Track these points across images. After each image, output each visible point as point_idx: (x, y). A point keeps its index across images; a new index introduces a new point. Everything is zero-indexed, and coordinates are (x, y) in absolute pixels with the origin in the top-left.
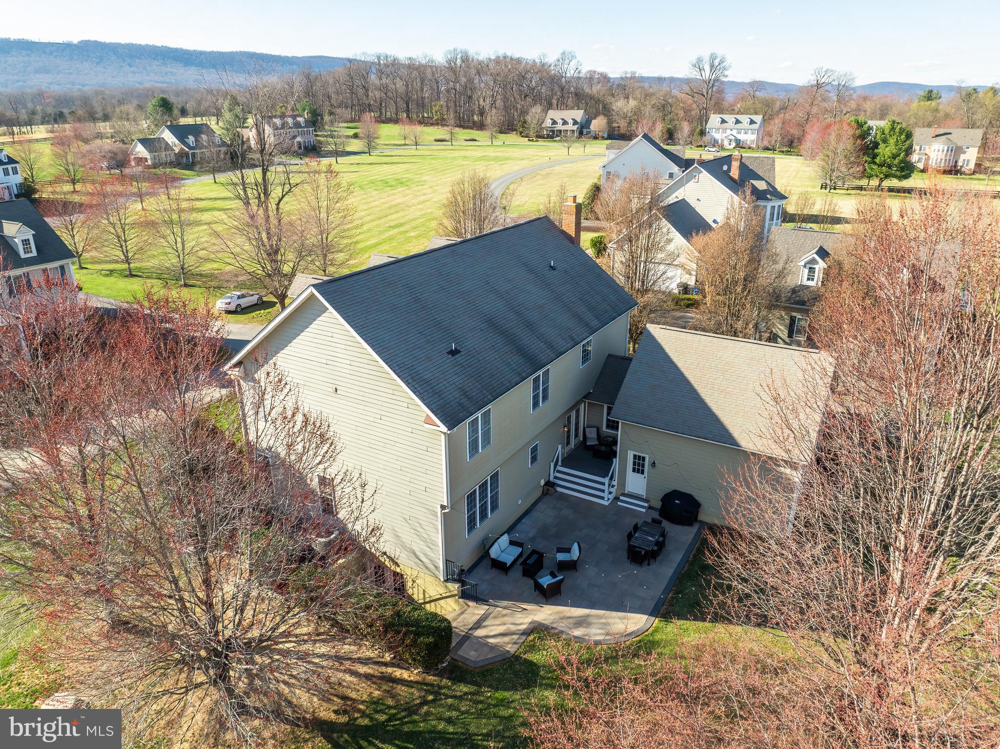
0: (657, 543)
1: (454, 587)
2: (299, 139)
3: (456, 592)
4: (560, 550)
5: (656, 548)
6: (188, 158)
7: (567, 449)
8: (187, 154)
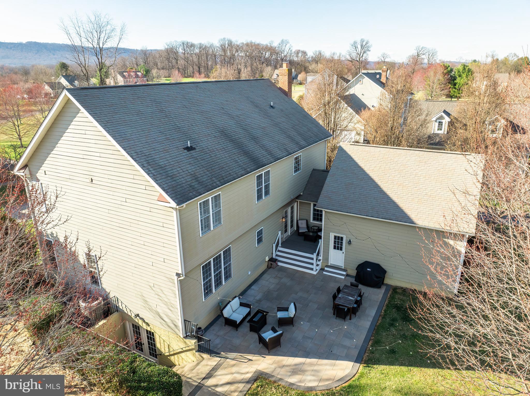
0: (357, 302)
1: (192, 342)
3: (193, 347)
4: (280, 309)
5: (355, 306)
7: (285, 235)
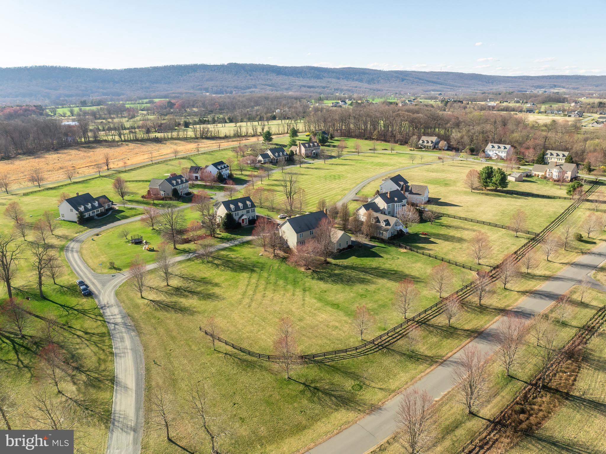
6: (275, 161)
8: (275, 159)
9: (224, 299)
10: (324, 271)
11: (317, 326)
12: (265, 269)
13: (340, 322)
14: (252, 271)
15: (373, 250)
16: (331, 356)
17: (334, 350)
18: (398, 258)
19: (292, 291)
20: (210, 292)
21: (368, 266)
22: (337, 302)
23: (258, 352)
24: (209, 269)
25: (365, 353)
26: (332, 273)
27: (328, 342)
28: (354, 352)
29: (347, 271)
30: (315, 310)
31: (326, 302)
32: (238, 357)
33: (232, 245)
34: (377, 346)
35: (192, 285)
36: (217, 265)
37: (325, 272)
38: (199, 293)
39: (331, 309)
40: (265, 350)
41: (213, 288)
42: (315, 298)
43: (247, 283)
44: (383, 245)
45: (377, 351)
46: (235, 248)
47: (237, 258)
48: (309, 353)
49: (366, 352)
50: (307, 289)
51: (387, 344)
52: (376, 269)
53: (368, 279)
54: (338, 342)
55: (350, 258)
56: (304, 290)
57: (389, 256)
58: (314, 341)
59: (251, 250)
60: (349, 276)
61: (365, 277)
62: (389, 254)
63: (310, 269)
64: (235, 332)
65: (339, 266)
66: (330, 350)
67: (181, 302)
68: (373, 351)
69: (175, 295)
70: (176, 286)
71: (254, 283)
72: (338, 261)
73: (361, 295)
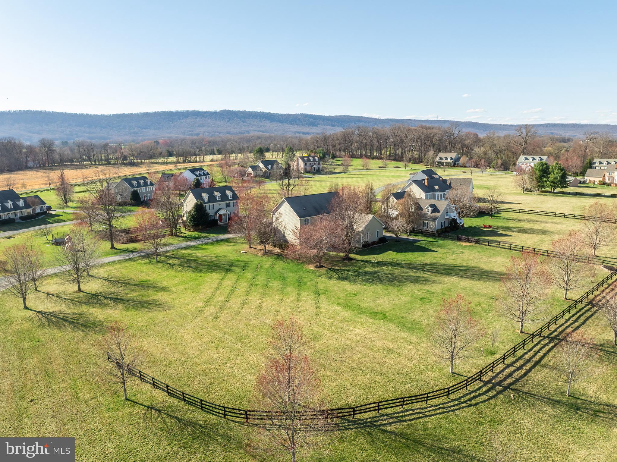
2: (314, 166)
6: (268, 174)
8: (267, 172)
9: (170, 308)
10: (347, 268)
11: (350, 348)
12: (249, 268)
13: (394, 340)
14: (228, 270)
15: (418, 244)
16: (392, 410)
17: (396, 395)
18: (463, 252)
19: (295, 294)
20: (149, 299)
21: (418, 262)
22: (380, 309)
23: (223, 403)
24: (158, 270)
25: (469, 403)
26: (360, 271)
27: (379, 379)
28: (444, 399)
29: (385, 268)
30: (341, 322)
31: (359, 309)
32: (177, 414)
33: (201, 243)
34: (490, 385)
35: (121, 291)
36: (172, 265)
37: (349, 271)
38: (128, 301)
39: (371, 320)
40: (239, 397)
41: (156, 293)
42: (339, 304)
43: (217, 286)
44: (432, 239)
45: (494, 397)
46: (206, 247)
47: (205, 256)
48: (342, 404)
49: (470, 400)
50: (321, 292)
51: (509, 381)
52: (431, 265)
53: (423, 277)
54: (403, 379)
55: (385, 254)
56: (317, 294)
57: (446, 251)
58: (348, 377)
59: (230, 248)
60: (391, 274)
61: (418, 275)
62: (445, 248)
63: (323, 266)
64: (178, 363)
65: (370, 262)
66: (388, 396)
67: (92, 314)
68: (484, 397)
69: (86, 304)
70: (93, 292)
71: (228, 286)
72: (366, 257)
73: (421, 299)
